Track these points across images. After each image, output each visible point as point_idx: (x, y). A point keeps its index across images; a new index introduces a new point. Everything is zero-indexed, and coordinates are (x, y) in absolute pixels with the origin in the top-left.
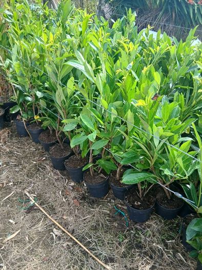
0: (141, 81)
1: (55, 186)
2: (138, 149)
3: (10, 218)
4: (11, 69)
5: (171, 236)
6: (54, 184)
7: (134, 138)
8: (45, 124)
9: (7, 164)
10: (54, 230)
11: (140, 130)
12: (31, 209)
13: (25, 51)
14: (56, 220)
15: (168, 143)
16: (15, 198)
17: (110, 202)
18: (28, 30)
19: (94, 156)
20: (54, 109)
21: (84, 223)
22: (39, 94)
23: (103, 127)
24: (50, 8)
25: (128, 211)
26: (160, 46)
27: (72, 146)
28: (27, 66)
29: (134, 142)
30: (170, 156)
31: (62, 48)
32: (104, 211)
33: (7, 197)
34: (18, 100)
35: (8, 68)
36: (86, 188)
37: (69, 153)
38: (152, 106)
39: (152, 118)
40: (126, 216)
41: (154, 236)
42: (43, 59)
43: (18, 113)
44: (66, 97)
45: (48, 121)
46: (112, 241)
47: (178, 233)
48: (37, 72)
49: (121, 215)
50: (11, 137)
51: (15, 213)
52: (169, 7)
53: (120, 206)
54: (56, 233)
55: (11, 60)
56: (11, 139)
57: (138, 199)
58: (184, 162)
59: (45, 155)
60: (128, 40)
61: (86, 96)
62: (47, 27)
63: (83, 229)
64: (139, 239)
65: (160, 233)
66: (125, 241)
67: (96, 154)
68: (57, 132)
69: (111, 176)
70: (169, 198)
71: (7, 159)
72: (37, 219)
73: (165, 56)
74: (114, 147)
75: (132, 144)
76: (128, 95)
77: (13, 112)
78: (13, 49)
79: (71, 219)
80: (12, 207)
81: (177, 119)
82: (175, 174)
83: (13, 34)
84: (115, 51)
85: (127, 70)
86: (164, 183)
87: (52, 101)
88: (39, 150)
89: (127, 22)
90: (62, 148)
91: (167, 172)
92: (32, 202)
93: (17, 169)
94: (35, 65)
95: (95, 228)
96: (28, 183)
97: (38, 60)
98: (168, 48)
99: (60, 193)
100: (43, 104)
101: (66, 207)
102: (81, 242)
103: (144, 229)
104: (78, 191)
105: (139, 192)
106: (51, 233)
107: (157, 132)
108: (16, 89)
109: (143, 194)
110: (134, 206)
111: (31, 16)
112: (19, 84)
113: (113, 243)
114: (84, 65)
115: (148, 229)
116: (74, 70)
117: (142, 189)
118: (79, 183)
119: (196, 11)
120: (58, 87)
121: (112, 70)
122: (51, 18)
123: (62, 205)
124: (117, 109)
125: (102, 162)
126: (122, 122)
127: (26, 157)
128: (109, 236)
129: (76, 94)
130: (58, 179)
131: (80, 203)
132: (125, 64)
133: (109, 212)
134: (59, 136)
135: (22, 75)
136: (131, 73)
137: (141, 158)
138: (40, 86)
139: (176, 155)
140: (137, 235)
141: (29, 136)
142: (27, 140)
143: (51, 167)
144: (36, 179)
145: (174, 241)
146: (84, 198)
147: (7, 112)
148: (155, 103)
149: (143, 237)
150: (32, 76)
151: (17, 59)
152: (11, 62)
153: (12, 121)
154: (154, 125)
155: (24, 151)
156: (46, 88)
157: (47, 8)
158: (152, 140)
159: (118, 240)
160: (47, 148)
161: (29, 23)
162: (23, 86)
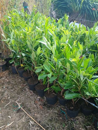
0: (73, 49)
1: (30, 99)
2: (72, 82)
3: (9, 115)
4: (10, 43)
5: (88, 124)
6: (30, 98)
7: (71, 77)
8: (26, 68)
9: (7, 88)
10: (31, 121)
11: (73, 72)
12: (19, 111)
13: (17, 34)
14: (31, 116)
15: (87, 79)
16: (11, 105)
17: (58, 107)
18: (18, 24)
19: (50, 84)
20: (30, 61)
21: (45, 118)
22: (23, 55)
23: (54, 70)
24: (28, 14)
25: (67, 111)
26: (81, 31)
27: (39, 79)
28: (18, 42)
29: (70, 78)
30: (89, 85)
31: (35, 33)
32: (55, 111)
33: (7, 104)
34: (13, 57)
35: (9, 42)
36: (45, 99)
37: (37, 82)
38: (80, 61)
39: (80, 66)
40: (66, 114)
41: (80, 124)
42: (26, 38)
43: (13, 63)
44: (36, 56)
45: (27, 67)
46: (59, 127)
47: (92, 122)
48: (22, 44)
49: (63, 114)
50: (9, 74)
51: (11, 113)
52: (83, 11)
53: (63, 109)
54: (32, 123)
55: (10, 38)
56: (9, 75)
57: (72, 106)
58: (96, 89)
59: (25, 83)
60: (65, 29)
61: (46, 55)
62: (27, 23)
63: (45, 121)
64: (73, 126)
65: (83, 123)
66: (66, 127)
67: (51, 83)
68: (31, 72)
69: (58, 94)
70: (88, 105)
71: (7, 85)
72: (22, 116)
73: (83, 36)
74: (60, 80)
75: (69, 79)
76: (67, 55)
77: (11, 63)
78: (11, 34)
79: (38, 116)
80: (10, 109)
81: (91, 67)
82: (91, 94)
83: (11, 26)
84: (59, 34)
85: (66, 43)
86: (85, 98)
87: (30, 58)
88: (23, 80)
89: (64, 20)
90: (34, 80)
91: (88, 94)
92: (20, 107)
93: (12, 91)
94: (22, 41)
95: (51, 120)
96: (17, 97)
97: (23, 39)
98: (84, 32)
99: (33, 102)
100: (25, 59)
101: (36, 110)
102: (44, 127)
103: (75, 121)
104: (41, 101)
105: (72, 102)
106: (29, 123)
107: (82, 73)
108: (12, 52)
109: (74, 103)
110: (70, 109)
111: (19, 18)
112: (14, 50)
113: (60, 128)
114: (47, 42)
115: (77, 121)
116: (40, 44)
117: (74, 101)
118: (42, 97)
119: (96, 13)
120: (33, 51)
121: (58, 43)
122: (28, 18)
123: (34, 108)
124: (61, 62)
125: (54, 87)
126: (64, 68)
127: (16, 84)
128: (58, 124)
129: (41, 55)
130: (32, 95)
131: (43, 107)
132: (65, 40)
133: (57, 112)
134: (32, 74)
135: (15, 46)
136: (68, 45)
137: (74, 86)
138: (24, 50)
139: (92, 85)
140: (71, 124)
141: (18, 74)
142: (17, 76)
143: (28, 89)
144: (21, 95)
145: (90, 126)
146: (45, 105)
147: (8, 62)
148: (81, 60)
149: (75, 125)
150: (20, 46)
151: (13, 38)
152: (10, 39)
153: (10, 67)
154: (80, 70)
155: (15, 81)
156: (27, 52)
157: (26, 14)
158: (79, 77)
159: (62, 126)
160: (26, 80)
161: (18, 21)
162: (16, 51)
